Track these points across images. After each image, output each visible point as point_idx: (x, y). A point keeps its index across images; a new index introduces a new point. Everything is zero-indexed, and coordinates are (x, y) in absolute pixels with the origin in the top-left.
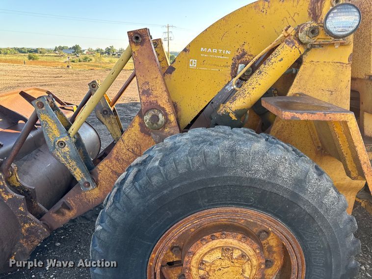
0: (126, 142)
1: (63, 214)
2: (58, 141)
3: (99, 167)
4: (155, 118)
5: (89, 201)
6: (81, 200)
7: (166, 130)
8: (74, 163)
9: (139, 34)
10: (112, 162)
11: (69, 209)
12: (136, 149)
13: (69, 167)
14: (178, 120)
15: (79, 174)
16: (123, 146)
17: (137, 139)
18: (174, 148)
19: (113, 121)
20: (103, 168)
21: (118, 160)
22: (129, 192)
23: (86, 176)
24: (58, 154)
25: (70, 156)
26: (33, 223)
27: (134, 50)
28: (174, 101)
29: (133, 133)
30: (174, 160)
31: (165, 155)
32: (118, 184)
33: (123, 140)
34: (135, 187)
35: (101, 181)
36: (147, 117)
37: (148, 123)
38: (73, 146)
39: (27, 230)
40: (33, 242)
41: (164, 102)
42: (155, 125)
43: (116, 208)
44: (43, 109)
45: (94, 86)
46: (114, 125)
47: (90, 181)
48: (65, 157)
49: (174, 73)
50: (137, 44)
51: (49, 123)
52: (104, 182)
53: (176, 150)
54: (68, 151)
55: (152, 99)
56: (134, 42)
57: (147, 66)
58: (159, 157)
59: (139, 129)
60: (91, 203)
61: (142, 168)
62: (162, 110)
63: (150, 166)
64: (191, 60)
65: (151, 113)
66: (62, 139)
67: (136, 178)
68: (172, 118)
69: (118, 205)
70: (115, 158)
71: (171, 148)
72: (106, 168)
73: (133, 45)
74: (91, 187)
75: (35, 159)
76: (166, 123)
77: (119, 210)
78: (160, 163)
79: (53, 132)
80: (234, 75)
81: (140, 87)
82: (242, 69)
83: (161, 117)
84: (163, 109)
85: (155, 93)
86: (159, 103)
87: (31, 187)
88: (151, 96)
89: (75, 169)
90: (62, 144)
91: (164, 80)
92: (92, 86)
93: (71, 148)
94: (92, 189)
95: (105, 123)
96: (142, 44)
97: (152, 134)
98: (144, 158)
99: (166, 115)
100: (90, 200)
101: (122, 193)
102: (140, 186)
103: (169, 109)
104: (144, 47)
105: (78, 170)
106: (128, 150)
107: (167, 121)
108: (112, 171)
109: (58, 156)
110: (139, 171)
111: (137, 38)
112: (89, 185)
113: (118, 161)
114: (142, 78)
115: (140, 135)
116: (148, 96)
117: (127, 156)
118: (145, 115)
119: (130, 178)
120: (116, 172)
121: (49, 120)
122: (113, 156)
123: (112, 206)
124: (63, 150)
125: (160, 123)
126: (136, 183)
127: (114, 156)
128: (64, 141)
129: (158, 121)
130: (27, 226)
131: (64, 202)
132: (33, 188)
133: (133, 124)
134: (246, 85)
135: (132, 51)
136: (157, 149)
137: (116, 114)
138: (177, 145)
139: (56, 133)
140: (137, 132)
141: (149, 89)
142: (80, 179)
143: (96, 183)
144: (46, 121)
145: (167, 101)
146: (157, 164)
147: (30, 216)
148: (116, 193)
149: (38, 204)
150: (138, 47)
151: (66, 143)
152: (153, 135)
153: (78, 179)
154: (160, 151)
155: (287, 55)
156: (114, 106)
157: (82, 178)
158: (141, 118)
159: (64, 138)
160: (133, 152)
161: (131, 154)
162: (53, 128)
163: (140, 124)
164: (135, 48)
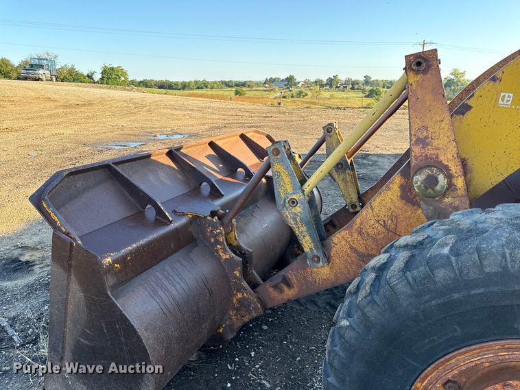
0: (376, 210)
1: (281, 291)
2: (290, 198)
3: (334, 238)
4: (431, 181)
5: (315, 281)
6: (305, 278)
7: (446, 200)
8: (304, 229)
9: (422, 58)
10: (352, 236)
11: (289, 285)
12: (390, 222)
13: (297, 233)
14: (468, 185)
15: (308, 244)
16: (370, 215)
17: (393, 208)
18: (475, 232)
19: (349, 178)
20: (340, 240)
21: (360, 233)
22: (397, 284)
23: (316, 248)
24: (287, 214)
25: (301, 219)
26: (247, 294)
27: (411, 81)
28: (464, 156)
30: (478, 250)
31: (460, 240)
32: (373, 269)
33: (371, 207)
34: (406, 278)
35: (334, 258)
36: (419, 179)
37: (419, 187)
38: (307, 206)
39: (239, 301)
40: (243, 316)
41: (449, 158)
42: (430, 190)
43: (373, 302)
44: (279, 157)
45: (330, 130)
46: (349, 183)
47: (321, 255)
48: (295, 219)
49: (469, 114)
50: (417, 72)
51: (282, 174)
52: (337, 260)
53: (478, 235)
54: (300, 213)
55: (430, 151)
56: (414, 70)
57: (428, 103)
58: (451, 242)
59: (399, 194)
60: (317, 284)
61: (416, 252)
62: (445, 169)
63: (433, 251)
65: (427, 172)
66: (294, 197)
67: (408, 265)
68: (460, 182)
69: (376, 298)
70: (357, 230)
71: (469, 231)
72: (344, 242)
73: (411, 74)
74: (321, 264)
75: (252, 215)
76: (447, 189)
77: (378, 305)
78: (451, 250)
79: (286, 186)
81: (413, 133)
83: (442, 181)
84: (447, 168)
85: (435, 143)
86: (442, 158)
87: (249, 249)
88: (429, 147)
89: (304, 236)
90: (293, 202)
91: (452, 124)
92: (327, 130)
93: (303, 210)
94: (322, 267)
95: (337, 180)
96: (425, 72)
97: (421, 203)
98: (421, 239)
99: (449, 177)
100: (317, 280)
101: (383, 282)
102: (414, 279)
103: (455, 168)
104: (428, 76)
105: (308, 238)
106: (378, 221)
107: (451, 186)
108: (351, 248)
109: (287, 216)
110: (413, 256)
111: (419, 64)
112: (319, 261)
113: (361, 235)
114: (418, 120)
115: (400, 204)
116: (423, 148)
117: (375, 230)
118: (415, 174)
119: (399, 263)
121: (283, 170)
122: (355, 227)
123: (369, 298)
124: (294, 210)
125: (438, 188)
126: (408, 273)
127: (357, 227)
128: (297, 199)
129: (436, 185)
130: (240, 295)
131: (284, 276)
132: (251, 251)
133: (391, 186)
135: (407, 83)
136: (442, 227)
137: (353, 169)
138: (480, 226)
139: (289, 188)
140: (394, 198)
141: (427, 137)
142: (308, 250)
143: (328, 259)
144: (279, 172)
145: (455, 155)
146: (446, 250)
147: (245, 284)
148: (374, 281)
149: (253, 271)
150: (419, 77)
151: (299, 201)
152: (424, 206)
153: (306, 250)
154: (448, 232)
156: (352, 158)
157: (311, 249)
158: (404, 178)
159: (298, 196)
160: (385, 226)
161: (381, 229)
162: (286, 181)
163: (401, 187)
164: (413, 79)
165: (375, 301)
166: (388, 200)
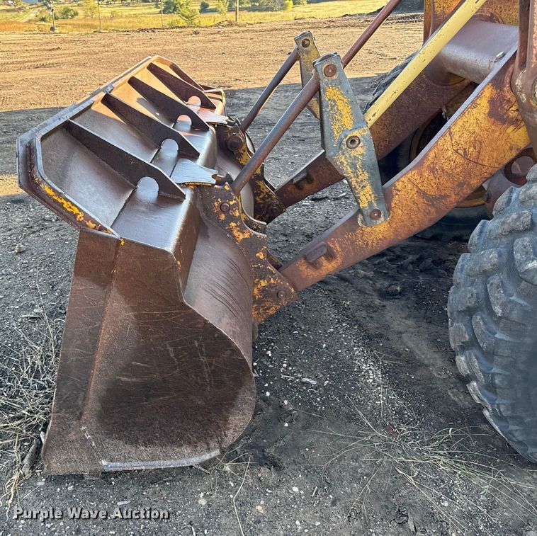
0: (456, 137)
2: (349, 136)
3: (397, 184)
5: (367, 244)
6: (353, 243)
8: (364, 176)
10: (421, 175)
11: (331, 256)
12: (471, 149)
13: (354, 183)
15: (368, 196)
16: (448, 145)
17: (477, 130)
20: (404, 185)
21: (432, 170)
23: (378, 200)
24: (343, 160)
25: (363, 165)
26: (274, 279)
29: (474, 118)
33: (450, 134)
35: (395, 210)
38: (373, 143)
39: (262, 291)
40: (268, 309)
44: (335, 77)
47: (382, 208)
48: (353, 166)
51: (339, 103)
52: (400, 212)
54: (362, 155)
59: (487, 111)
60: (369, 247)
66: (356, 133)
70: (429, 166)
72: (410, 186)
74: (382, 219)
79: (343, 120)
89: (363, 187)
90: (353, 141)
93: (368, 150)
100: (370, 243)
105: (368, 188)
106: (457, 151)
108: (419, 191)
109: (342, 163)
113: (433, 172)
115: (485, 123)
117: (452, 163)
120: (425, 193)
121: (341, 97)
122: (427, 163)
124: (353, 153)
127: (429, 163)
128: (359, 136)
130: (263, 283)
131: (325, 246)
133: (479, 101)
139: (348, 122)
140: (481, 117)
142: (366, 205)
144: (334, 101)
147: (270, 267)
151: (362, 139)
153: (364, 205)
157: (370, 204)
158: (496, 89)
159: (361, 131)
160: (465, 155)
161: (460, 160)
162: (344, 113)
163: (492, 101)
166: (472, 121)
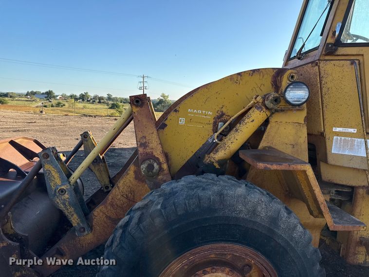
0: (121, 188)
2: (59, 188)
3: (94, 212)
4: (151, 167)
5: (83, 246)
6: (74, 246)
7: (159, 177)
8: (71, 209)
9: (139, 98)
10: (106, 208)
11: (62, 255)
12: (130, 195)
13: (67, 213)
14: (169, 167)
15: (76, 220)
16: (117, 193)
17: (131, 185)
18: (173, 193)
19: (102, 168)
20: (99, 213)
21: (112, 205)
22: (135, 233)
23: (82, 222)
24: (58, 201)
25: (69, 203)
26: (25, 271)
27: (134, 111)
28: (166, 151)
29: (128, 179)
30: (174, 203)
31: (165, 200)
32: (121, 227)
33: (118, 187)
34: (140, 228)
35: (95, 226)
36: (144, 167)
37: (144, 171)
38: (73, 193)
41: (158, 153)
42: (150, 173)
43: (122, 248)
44: (48, 159)
45: (86, 136)
46: (103, 172)
47: (85, 226)
48: (64, 204)
49: (166, 129)
50: (137, 106)
51: (52, 172)
52: (98, 228)
53: (174, 195)
54: (68, 198)
55: (148, 150)
56: (135, 105)
57: (144, 123)
58: (161, 201)
59: (134, 176)
60: (84, 248)
61: (144, 211)
62: (157, 160)
63: (152, 209)
64: (180, 119)
65: (148, 162)
66: (63, 187)
67: (140, 220)
68: (165, 166)
69: (124, 245)
70: (110, 203)
71: (170, 193)
72: (101, 214)
73: (134, 107)
74: (86, 232)
75: (26, 206)
76: (159, 171)
77: (125, 249)
78: (161, 206)
79: (55, 179)
80: (215, 130)
81: (138, 140)
82: (222, 127)
83: (156, 166)
84: (158, 159)
85: (151, 145)
86: (155, 154)
87: (25, 234)
88: (148, 148)
89: (72, 215)
90: (62, 191)
91: (158, 134)
92: (84, 136)
93: (71, 196)
94: (87, 235)
95: (94, 171)
96: (141, 106)
97: (146, 180)
98: (146, 202)
99: (160, 164)
100: (84, 245)
101: (127, 234)
102: (144, 227)
103: (162, 159)
104: (143, 108)
105: (75, 216)
106: (123, 196)
107: (161, 169)
108: (107, 217)
109: (58, 202)
110: (143, 214)
111: (137, 102)
112: (84, 231)
114: (140, 133)
115: (134, 182)
116: (145, 148)
117: (121, 201)
118: (142, 164)
119: (135, 221)
120: (110, 218)
121: (53, 169)
122: (109, 202)
123: (119, 246)
124: (63, 197)
125: (154, 171)
126: (141, 224)
128: (65, 188)
129: (153, 169)
130: (18, 274)
131: (58, 249)
132: (27, 235)
133: (129, 172)
134: (226, 140)
135: (132, 111)
136: (157, 194)
137: (104, 162)
138: (175, 190)
139: (58, 181)
140: (132, 179)
141: (146, 142)
142: (76, 225)
143: (91, 228)
144: (49, 170)
145: (161, 152)
146: (159, 207)
148: (122, 234)
149: (30, 251)
150: (138, 109)
151: (67, 190)
152: (148, 182)
153: (75, 224)
154: (160, 196)
155: (257, 117)
156: (103, 155)
157: (78, 224)
158: (136, 166)
159: (65, 186)
160: (127, 198)
161: (125, 200)
162: (55, 177)
163: (135, 172)
164: (135, 110)
165: (123, 247)
166: (128, 181)
